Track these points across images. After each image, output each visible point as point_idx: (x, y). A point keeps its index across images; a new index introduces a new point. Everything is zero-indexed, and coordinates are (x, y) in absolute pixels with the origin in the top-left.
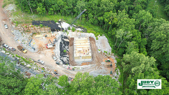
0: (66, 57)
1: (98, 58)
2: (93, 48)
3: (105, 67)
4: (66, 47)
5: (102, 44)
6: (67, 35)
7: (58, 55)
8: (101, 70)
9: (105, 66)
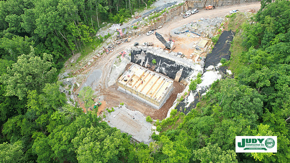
1: (114, 97)
2: (138, 104)
4: (164, 69)
5: (131, 118)
7: (150, 50)
8: (95, 88)
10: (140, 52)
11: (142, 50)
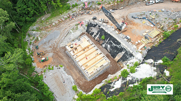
0: (97, 34)
1: (60, 57)
2: (75, 70)
3: (46, 51)
4: (109, 46)
5: (62, 81)
6: (128, 64)
7: (103, 26)
8: (50, 45)
9: (47, 53)
10: (95, 26)
11: (97, 25)
